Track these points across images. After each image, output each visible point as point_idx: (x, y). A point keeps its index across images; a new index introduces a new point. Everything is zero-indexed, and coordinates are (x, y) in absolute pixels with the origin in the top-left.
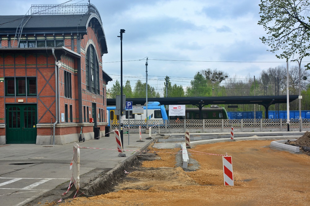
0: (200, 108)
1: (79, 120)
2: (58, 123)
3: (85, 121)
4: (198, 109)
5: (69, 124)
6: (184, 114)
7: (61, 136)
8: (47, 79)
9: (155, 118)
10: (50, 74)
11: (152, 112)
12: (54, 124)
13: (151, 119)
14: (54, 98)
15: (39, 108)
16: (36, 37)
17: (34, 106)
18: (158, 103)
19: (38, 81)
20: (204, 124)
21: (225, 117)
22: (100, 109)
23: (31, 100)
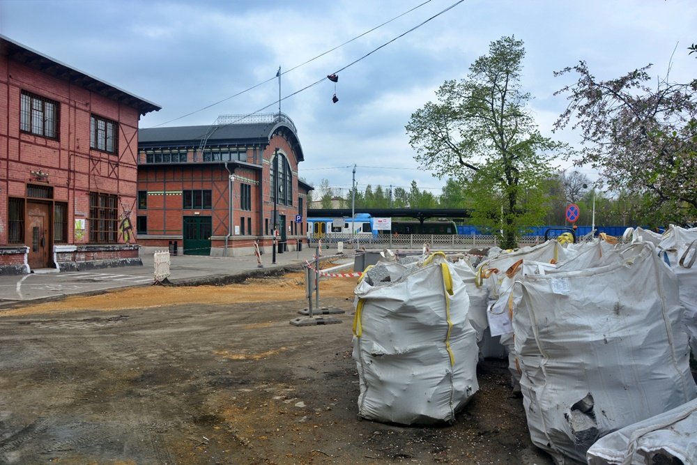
0: (422, 221)
1: (259, 233)
2: (231, 235)
3: (267, 234)
4: (419, 222)
5: (246, 237)
6: (389, 228)
7: (234, 249)
8: (222, 192)
9: (364, 231)
10: (224, 187)
11: (361, 225)
12: (227, 237)
13: (359, 233)
14: (227, 210)
15: (213, 221)
16: (219, 148)
17: (208, 219)
18: (368, 215)
19: (213, 193)
20: (412, 239)
21: (453, 232)
22: (292, 222)
23: (206, 213)
